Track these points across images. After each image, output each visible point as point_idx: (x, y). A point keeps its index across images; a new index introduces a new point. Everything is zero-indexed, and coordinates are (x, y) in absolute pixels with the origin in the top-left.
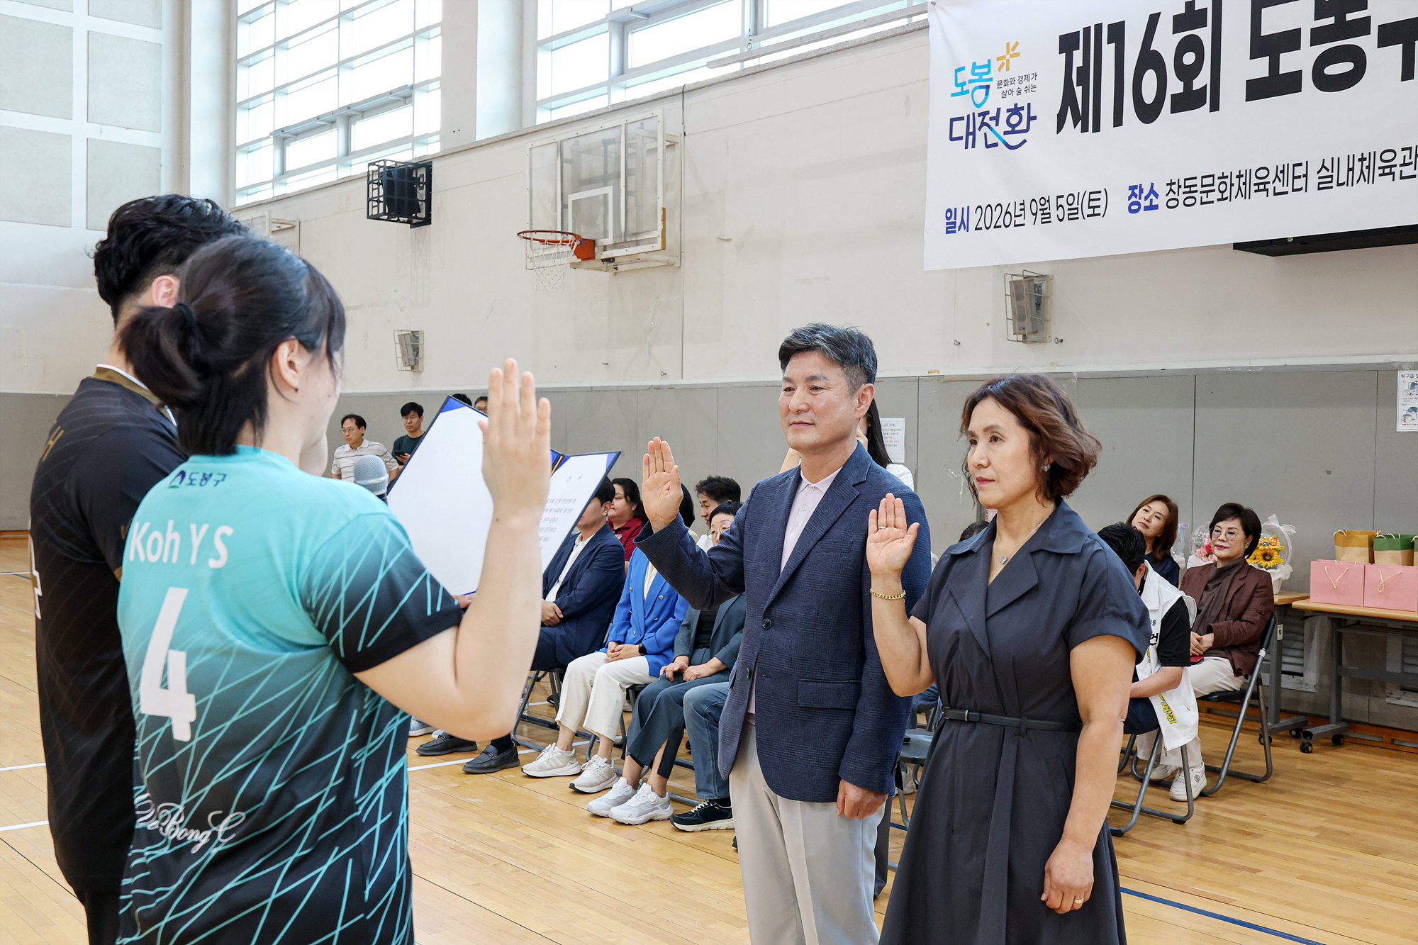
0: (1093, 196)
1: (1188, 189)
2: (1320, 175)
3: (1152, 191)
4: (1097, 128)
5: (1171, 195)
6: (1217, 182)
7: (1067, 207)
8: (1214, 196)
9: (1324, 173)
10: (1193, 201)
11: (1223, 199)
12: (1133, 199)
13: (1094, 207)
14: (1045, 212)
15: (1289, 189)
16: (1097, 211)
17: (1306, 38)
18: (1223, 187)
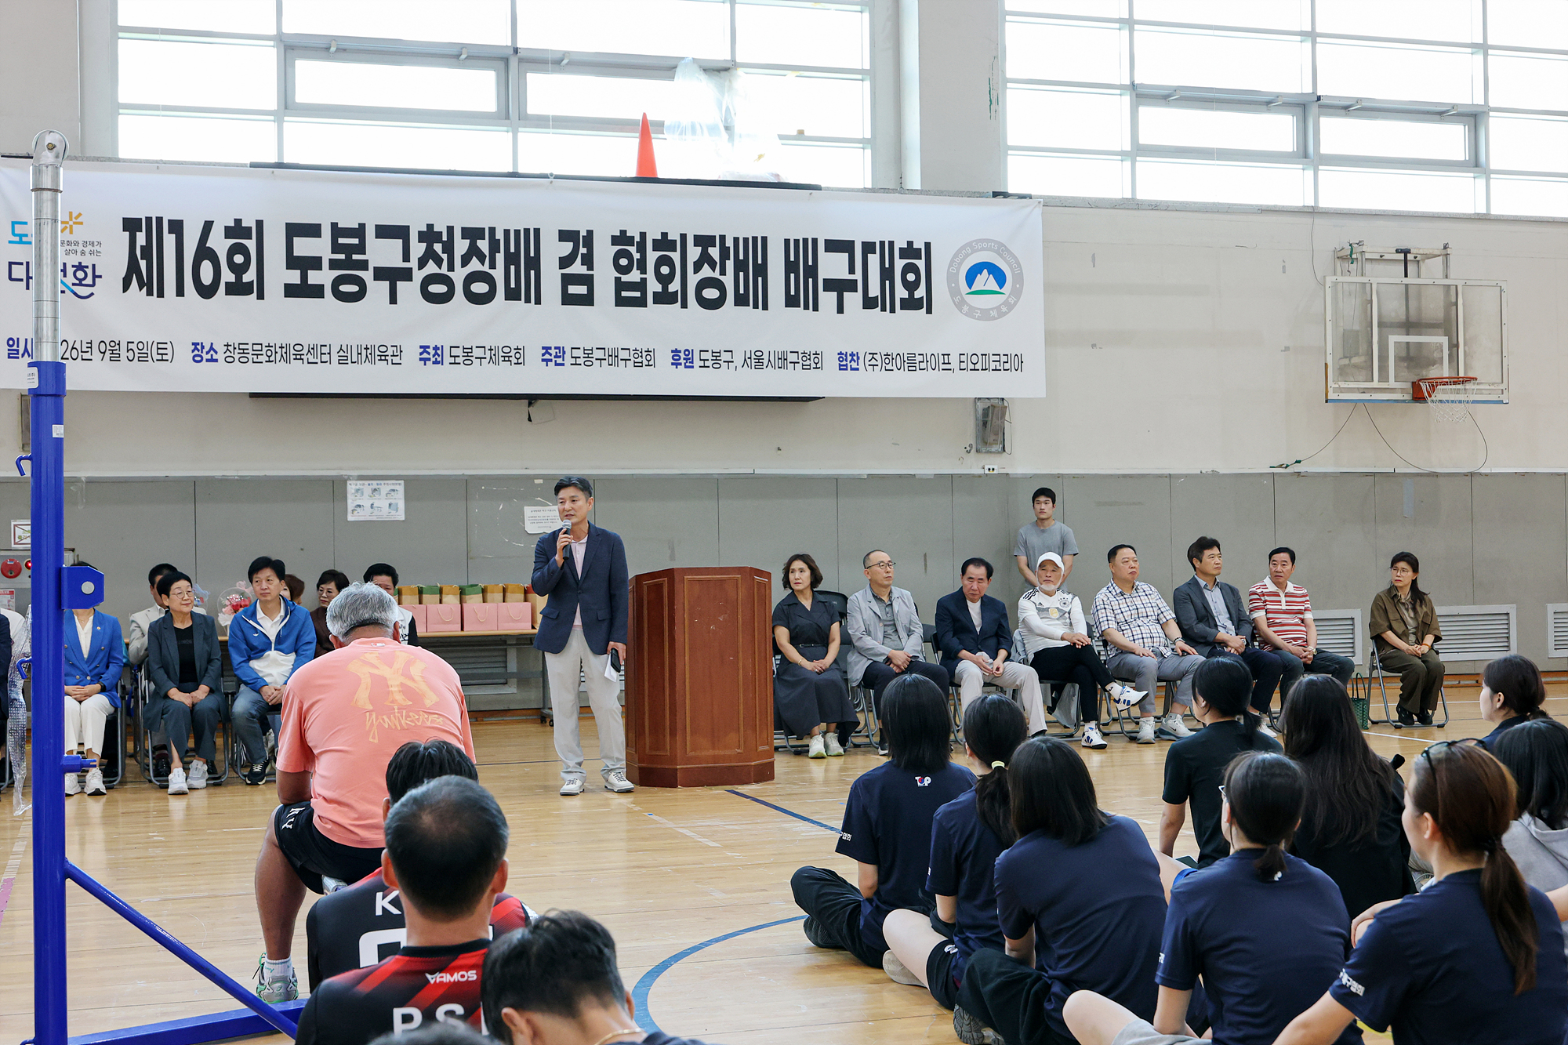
0: (160, 346)
1: (242, 351)
2: (339, 354)
3: (212, 348)
4: (161, 294)
5: (228, 354)
6: (265, 349)
7: (137, 351)
8: (264, 358)
9: (341, 353)
10: (246, 360)
11: (269, 361)
12: (196, 352)
13: (162, 354)
14: (114, 352)
15: (319, 361)
16: (165, 357)
17: (325, 264)
18: (269, 353)
